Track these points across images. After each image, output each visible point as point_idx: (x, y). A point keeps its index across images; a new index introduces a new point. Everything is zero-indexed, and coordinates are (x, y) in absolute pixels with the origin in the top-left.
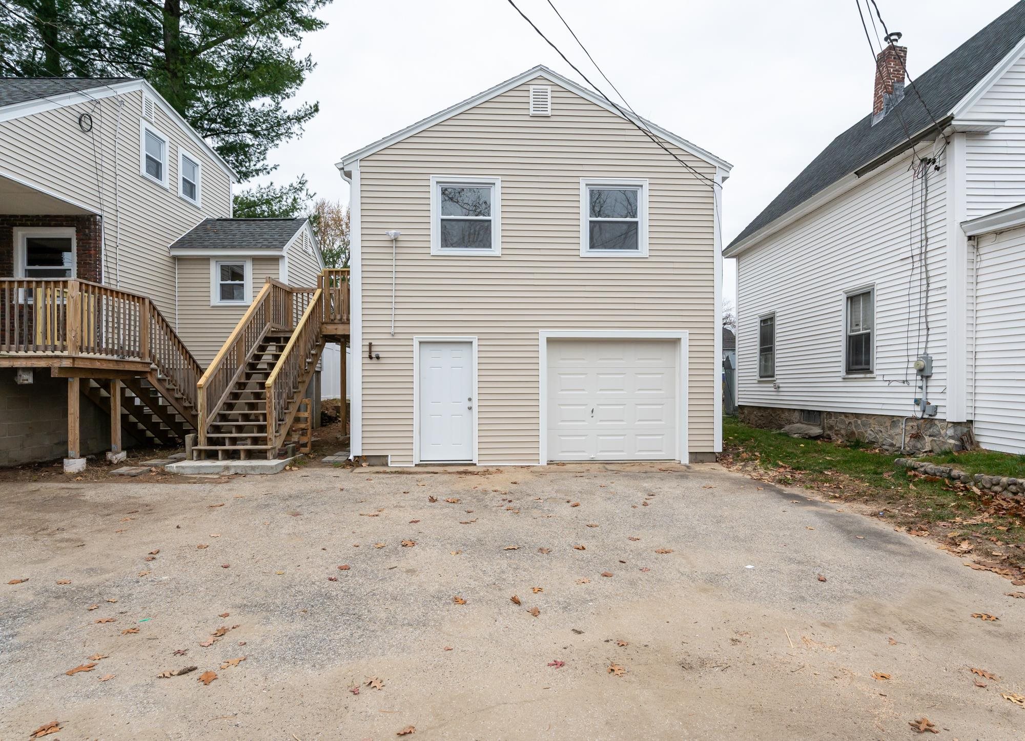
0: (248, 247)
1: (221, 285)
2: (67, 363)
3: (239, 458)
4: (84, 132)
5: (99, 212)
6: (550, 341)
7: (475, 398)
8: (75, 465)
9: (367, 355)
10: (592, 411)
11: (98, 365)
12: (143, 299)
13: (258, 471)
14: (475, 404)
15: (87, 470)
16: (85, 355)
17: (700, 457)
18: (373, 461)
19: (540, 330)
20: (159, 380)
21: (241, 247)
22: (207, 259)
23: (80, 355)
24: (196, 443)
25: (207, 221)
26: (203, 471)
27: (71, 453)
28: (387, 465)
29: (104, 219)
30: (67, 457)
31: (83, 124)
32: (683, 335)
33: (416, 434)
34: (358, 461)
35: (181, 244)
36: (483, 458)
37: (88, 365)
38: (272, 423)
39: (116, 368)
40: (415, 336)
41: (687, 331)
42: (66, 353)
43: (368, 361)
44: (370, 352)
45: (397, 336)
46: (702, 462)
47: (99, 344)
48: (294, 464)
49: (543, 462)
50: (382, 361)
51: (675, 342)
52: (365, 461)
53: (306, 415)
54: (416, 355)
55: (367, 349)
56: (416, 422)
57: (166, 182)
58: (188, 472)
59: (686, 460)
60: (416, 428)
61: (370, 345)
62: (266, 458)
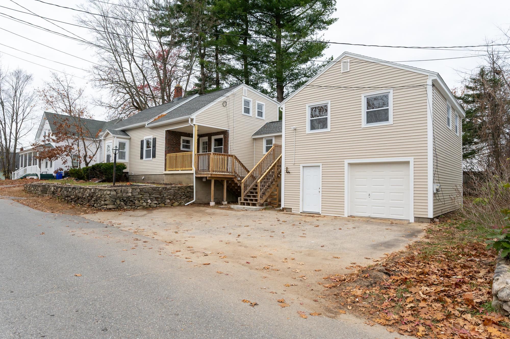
0: (273, 133)
1: (266, 147)
2: (210, 176)
3: (250, 205)
4: (224, 107)
5: (228, 129)
6: (350, 164)
7: (321, 188)
8: (212, 204)
9: (286, 172)
10: (369, 195)
11: (218, 176)
12: (233, 156)
13: (251, 210)
14: (321, 190)
15: (215, 206)
16: (215, 173)
17: (421, 220)
18: (288, 210)
19: (345, 160)
20: (238, 180)
21: (271, 133)
22: (262, 138)
23: (213, 173)
24: (241, 200)
25: (267, 123)
26: (239, 208)
27: (212, 200)
28: (291, 212)
29: (230, 131)
30: (211, 201)
31: (224, 104)
32: (411, 159)
33: (301, 201)
34: (283, 210)
35: (255, 134)
36: (323, 212)
37: (215, 176)
38: (259, 195)
39: (223, 177)
40: (301, 164)
41: (413, 157)
42: (210, 173)
43: (286, 174)
44: (287, 170)
45: (296, 165)
46: (422, 222)
47: (227, 170)
48: (265, 209)
49: (346, 215)
50: (290, 174)
51: (408, 163)
52: (285, 210)
53: (276, 193)
54: (301, 171)
55: (286, 169)
56: (301, 196)
57: (251, 114)
58: (235, 208)
59: (412, 220)
60: (301, 199)
61: (287, 168)
62: (256, 206)
